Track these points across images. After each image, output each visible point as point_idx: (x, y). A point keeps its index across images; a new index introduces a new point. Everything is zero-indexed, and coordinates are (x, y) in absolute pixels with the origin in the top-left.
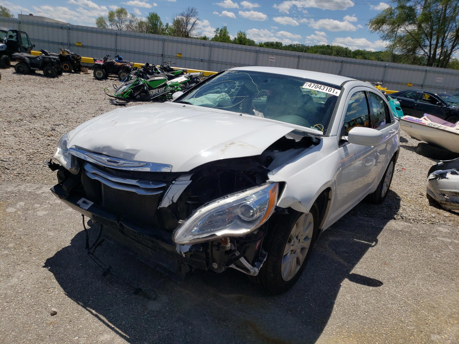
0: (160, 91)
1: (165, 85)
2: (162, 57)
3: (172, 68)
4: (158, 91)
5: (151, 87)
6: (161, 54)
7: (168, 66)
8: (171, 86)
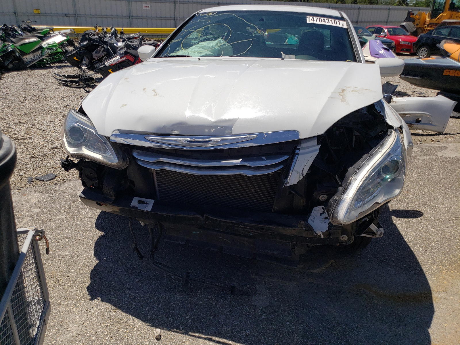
0: (36, 56)
1: (41, 48)
2: (15, 15)
3: (34, 28)
4: (34, 56)
5: (23, 51)
6: (14, 11)
7: (28, 25)
8: (48, 48)
